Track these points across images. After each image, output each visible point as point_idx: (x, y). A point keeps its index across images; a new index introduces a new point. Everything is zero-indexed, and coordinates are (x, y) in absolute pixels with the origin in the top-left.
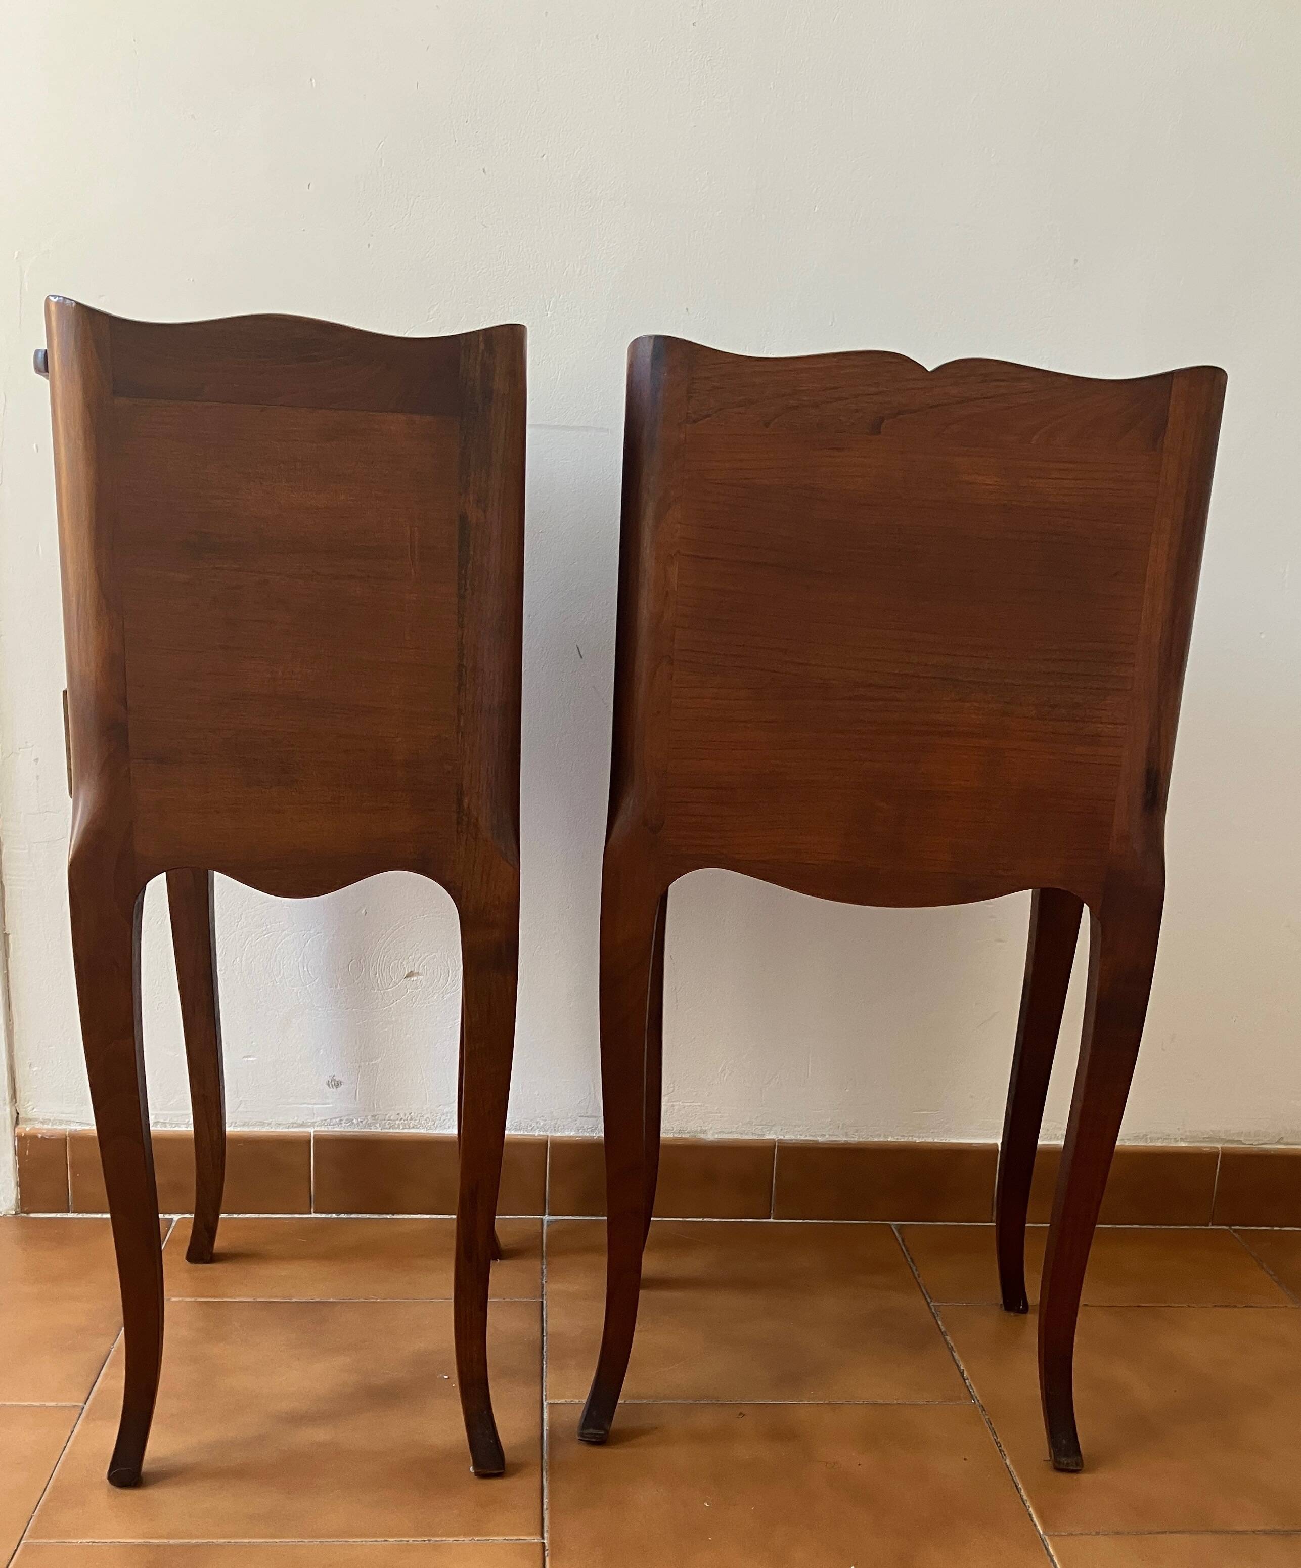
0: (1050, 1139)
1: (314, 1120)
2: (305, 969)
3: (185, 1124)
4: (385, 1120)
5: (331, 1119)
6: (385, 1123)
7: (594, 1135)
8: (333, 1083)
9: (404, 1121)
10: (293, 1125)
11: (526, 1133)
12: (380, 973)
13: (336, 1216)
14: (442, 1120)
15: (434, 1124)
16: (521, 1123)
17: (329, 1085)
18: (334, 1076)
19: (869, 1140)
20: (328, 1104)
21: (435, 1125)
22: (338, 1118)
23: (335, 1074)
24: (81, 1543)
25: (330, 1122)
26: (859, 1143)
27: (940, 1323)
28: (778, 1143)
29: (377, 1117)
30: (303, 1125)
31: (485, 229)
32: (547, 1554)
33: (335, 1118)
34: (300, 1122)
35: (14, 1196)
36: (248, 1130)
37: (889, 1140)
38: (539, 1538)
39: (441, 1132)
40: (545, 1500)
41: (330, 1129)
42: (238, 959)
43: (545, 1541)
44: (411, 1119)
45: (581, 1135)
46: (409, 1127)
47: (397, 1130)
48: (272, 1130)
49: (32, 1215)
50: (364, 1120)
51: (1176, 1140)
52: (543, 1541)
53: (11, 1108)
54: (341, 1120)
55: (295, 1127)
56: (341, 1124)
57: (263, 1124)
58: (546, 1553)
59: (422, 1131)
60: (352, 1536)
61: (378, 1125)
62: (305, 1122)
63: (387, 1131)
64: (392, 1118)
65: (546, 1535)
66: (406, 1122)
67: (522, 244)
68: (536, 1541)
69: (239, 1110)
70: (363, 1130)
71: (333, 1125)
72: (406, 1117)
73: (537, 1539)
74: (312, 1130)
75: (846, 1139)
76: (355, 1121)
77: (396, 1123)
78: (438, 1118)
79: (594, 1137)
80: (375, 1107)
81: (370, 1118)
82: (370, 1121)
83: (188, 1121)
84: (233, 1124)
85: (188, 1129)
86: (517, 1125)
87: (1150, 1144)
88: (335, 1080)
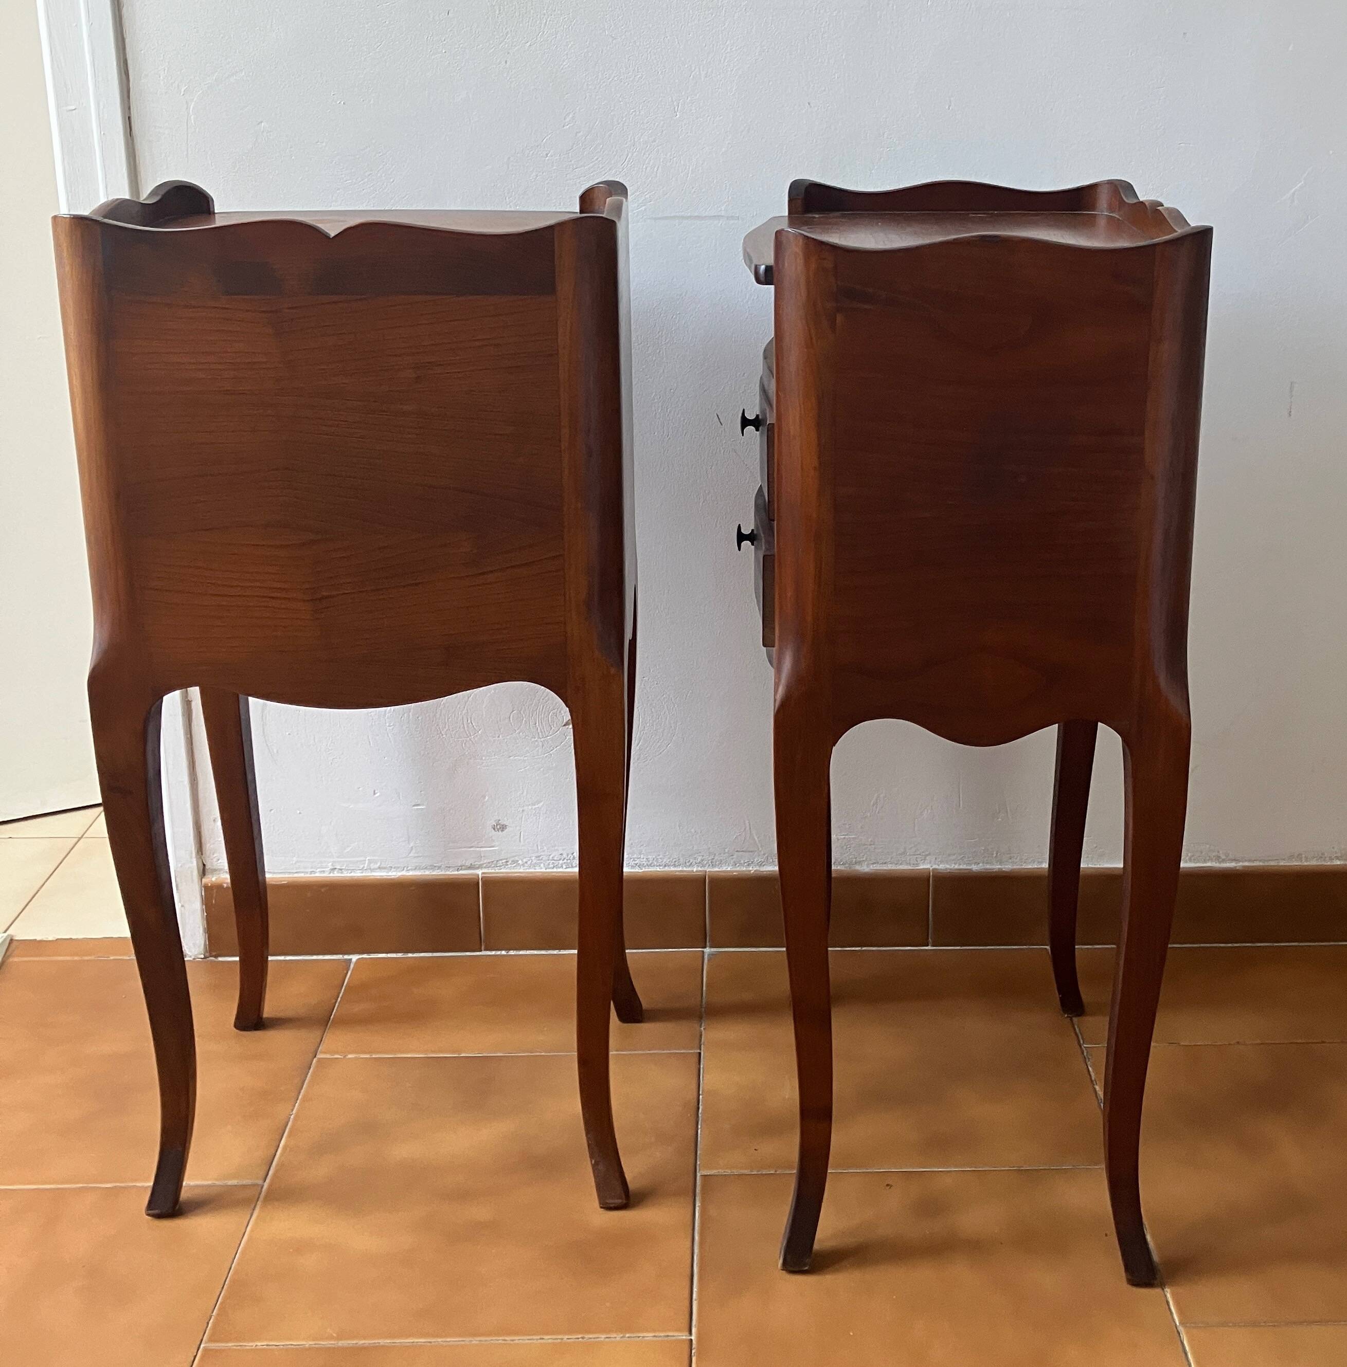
0: (1205, 861)
1: (482, 862)
2: (469, 721)
3: (360, 870)
4: (548, 860)
5: (497, 861)
6: (549, 864)
7: (751, 869)
8: (498, 827)
9: (567, 860)
10: (461, 868)
11: (685, 869)
12: (540, 722)
13: (505, 953)
16: (679, 860)
17: (494, 829)
18: (499, 820)
19: (1023, 867)
20: (494, 846)
22: (504, 860)
23: (500, 818)
24: (256, 1345)
25: (498, 864)
27: (1090, 1069)
28: (933, 872)
29: (541, 858)
30: (471, 867)
32: (694, 1353)
33: (501, 860)
34: (468, 864)
35: (203, 942)
36: (420, 874)
38: (687, 1333)
40: (695, 1290)
41: (497, 871)
42: (406, 715)
43: (693, 1338)
44: (573, 858)
45: (738, 869)
46: (572, 866)
47: (561, 870)
48: (442, 873)
49: (220, 959)
50: (529, 860)
51: (1331, 859)
52: (690, 1338)
53: (197, 859)
54: (507, 862)
55: (464, 870)
56: (508, 865)
58: (693, 1351)
60: (509, 1334)
61: (542, 865)
62: (473, 864)
63: (550, 870)
64: (555, 859)
65: (694, 1330)
66: (569, 861)
68: (684, 1337)
69: (410, 855)
70: (527, 870)
71: (500, 866)
72: (569, 857)
73: (684, 1336)
74: (479, 872)
75: (1000, 867)
76: (520, 862)
77: (559, 863)
79: (751, 871)
80: (539, 848)
81: (535, 859)
82: (534, 861)
83: (364, 867)
84: (405, 869)
85: (364, 874)
86: (675, 862)
87: (1306, 864)
88: (499, 824)
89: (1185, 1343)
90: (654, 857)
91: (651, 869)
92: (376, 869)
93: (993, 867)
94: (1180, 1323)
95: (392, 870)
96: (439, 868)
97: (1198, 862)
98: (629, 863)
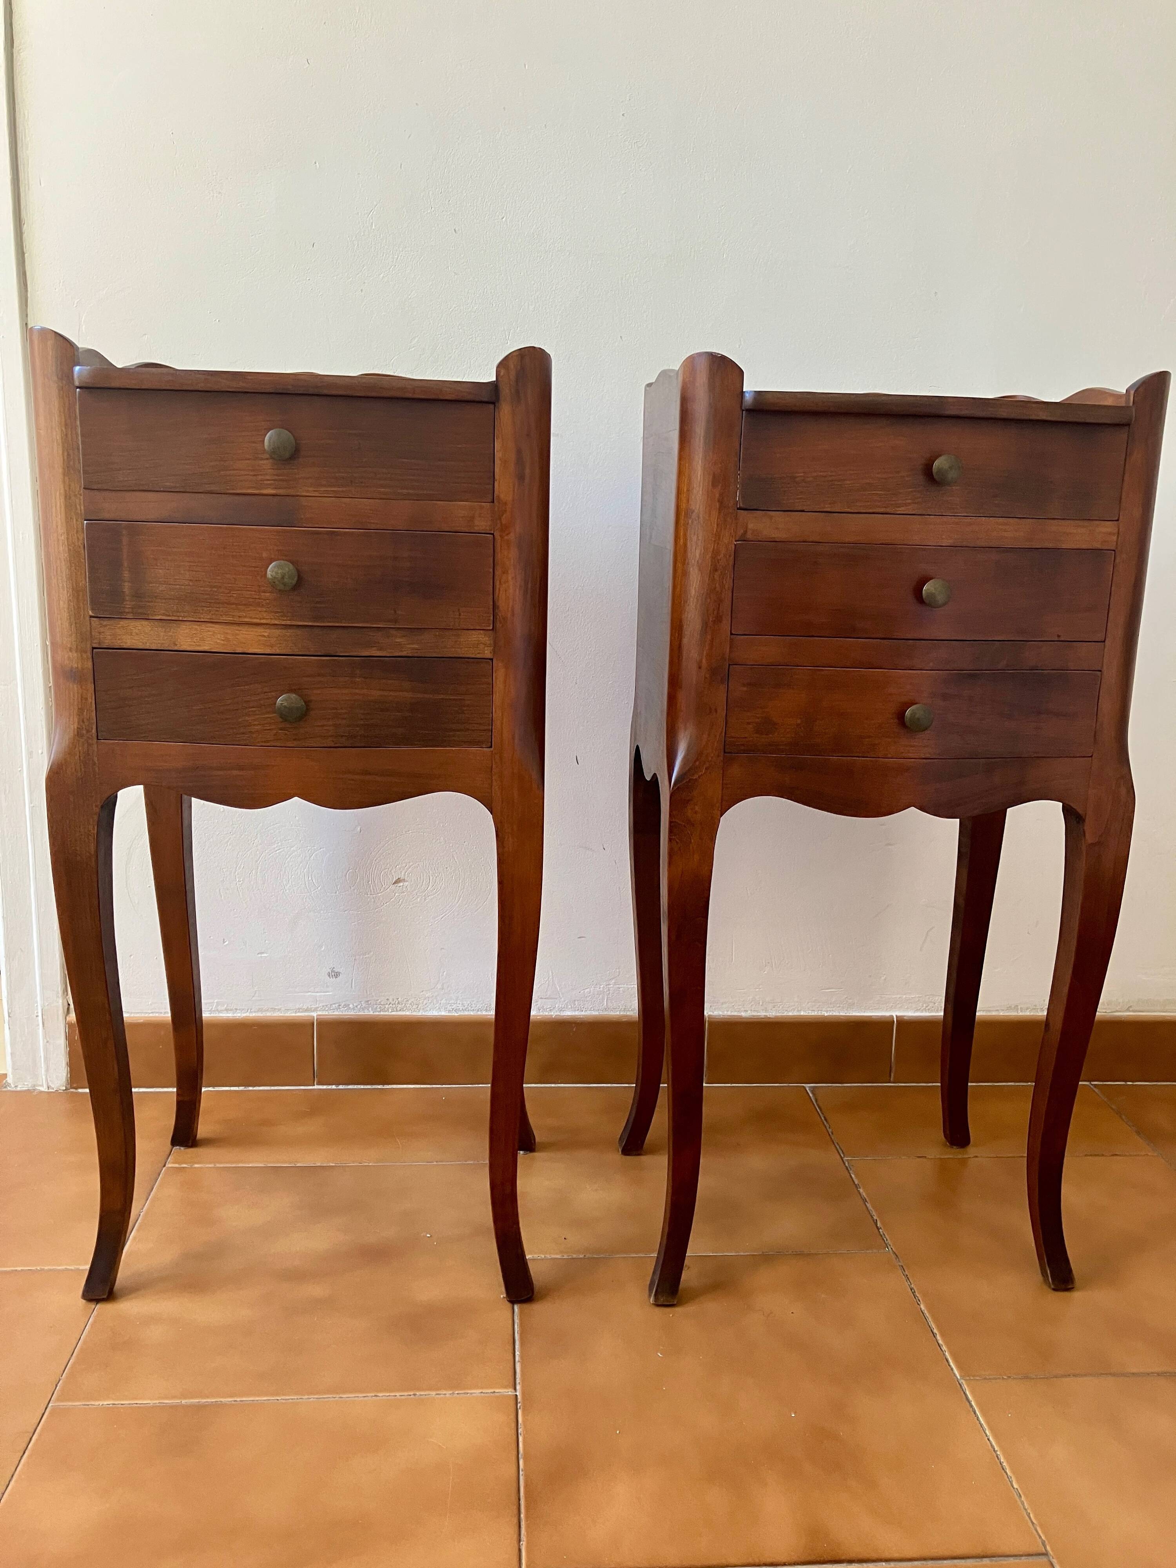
1: (317, 1006)
2: (310, 879)
3: (209, 1011)
4: (376, 1004)
5: (331, 1005)
6: (376, 1008)
7: (553, 1014)
8: (333, 974)
9: (393, 1005)
10: (299, 1010)
12: (372, 880)
13: (336, 1087)
14: (424, 1003)
15: (418, 1007)
16: (490, 1005)
17: (329, 976)
18: (334, 968)
19: (785, 1014)
20: (328, 992)
21: (419, 1008)
22: (337, 1003)
23: (334, 966)
25: (331, 1007)
26: (776, 1017)
27: (853, 1176)
28: (709, 1018)
29: (369, 1002)
30: (307, 1010)
31: (456, 276)
32: (520, 1406)
33: (334, 1004)
34: (305, 1007)
35: (65, 1074)
36: (262, 1015)
37: (802, 1014)
38: (513, 1391)
39: (423, 1014)
40: (517, 1353)
41: (330, 1013)
43: (518, 1394)
44: (399, 1003)
45: (541, 1014)
46: (397, 1010)
47: (387, 1013)
48: (281, 1015)
49: (80, 1090)
50: (359, 1004)
52: (515, 1393)
53: (63, 999)
54: (339, 1006)
55: (301, 1012)
56: (340, 1008)
57: (274, 1010)
58: (519, 1405)
59: (408, 1013)
61: (370, 1009)
62: (309, 1007)
63: (377, 1013)
64: (382, 1003)
65: (518, 1387)
66: (394, 1006)
67: (486, 287)
68: (510, 1393)
70: (357, 1013)
71: (333, 1009)
72: (394, 1002)
73: (510, 1392)
74: (315, 1014)
75: (765, 1014)
76: (351, 1006)
77: (385, 1007)
78: (420, 1002)
79: (552, 1015)
80: (368, 993)
81: (364, 1003)
82: (364, 1005)
83: (212, 1009)
84: (249, 1011)
85: (212, 1015)
86: (487, 1007)
87: (1021, 1014)
88: (334, 972)
89: (968, 1393)
90: (469, 1002)
91: (466, 1013)
92: (223, 1011)
93: (759, 1014)
94: (961, 1376)
95: (238, 1011)
96: (279, 1010)
97: (932, 1011)
98: (447, 1008)
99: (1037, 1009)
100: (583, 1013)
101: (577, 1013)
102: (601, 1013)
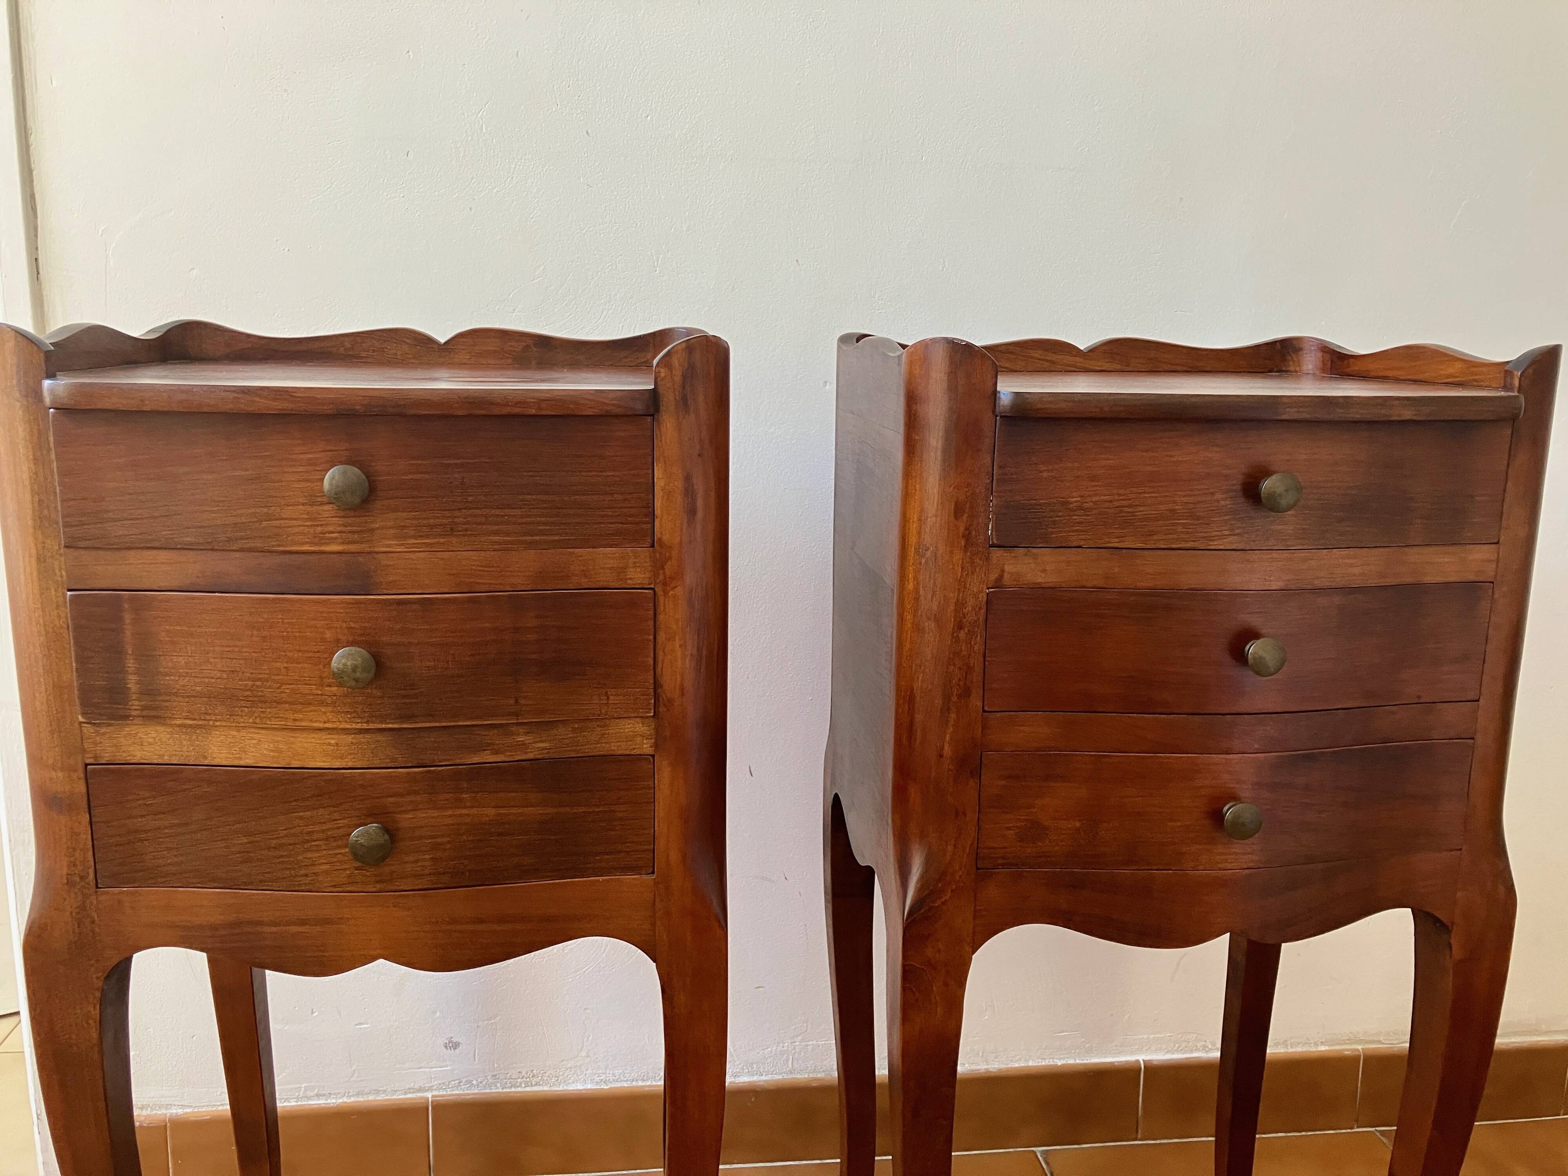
0: (1192, 1051)
1: (432, 1084)
4: (506, 1079)
5: (449, 1082)
6: (506, 1083)
8: (451, 1045)
9: (526, 1078)
10: (410, 1090)
11: (654, 1083)
14: (566, 1075)
15: (557, 1080)
16: (648, 1073)
17: (446, 1047)
18: (452, 1038)
19: (1009, 1066)
20: (446, 1066)
21: (559, 1081)
22: (457, 1080)
23: (453, 1035)
25: (449, 1085)
26: (1000, 1070)
29: (497, 1077)
30: (420, 1090)
33: (455, 1080)
34: (417, 1086)
36: (362, 1100)
37: (1030, 1064)
39: (565, 1088)
41: (449, 1093)
44: (533, 1076)
46: (532, 1084)
47: (519, 1089)
48: (387, 1097)
50: (484, 1080)
51: (1316, 1044)
54: (460, 1082)
55: (412, 1093)
56: (461, 1085)
57: (377, 1092)
59: (546, 1088)
61: (499, 1085)
62: (421, 1084)
63: (508, 1090)
64: (513, 1077)
66: (528, 1079)
69: (352, 1080)
70: (483, 1091)
71: (452, 1087)
72: (528, 1074)
74: (429, 1095)
75: (986, 1067)
76: (474, 1082)
77: (517, 1082)
78: (561, 1073)
80: (495, 1067)
81: (490, 1078)
82: (490, 1081)
83: (299, 1095)
84: (346, 1095)
85: (299, 1103)
86: (644, 1076)
87: (1291, 1050)
88: (452, 1042)
90: (620, 1072)
91: (618, 1085)
92: (313, 1097)
93: (979, 1067)
95: (332, 1096)
96: (384, 1091)
97: (1185, 1053)
98: (594, 1079)
99: (1311, 1043)
100: (764, 1078)
101: (755, 1078)
102: (786, 1077)
